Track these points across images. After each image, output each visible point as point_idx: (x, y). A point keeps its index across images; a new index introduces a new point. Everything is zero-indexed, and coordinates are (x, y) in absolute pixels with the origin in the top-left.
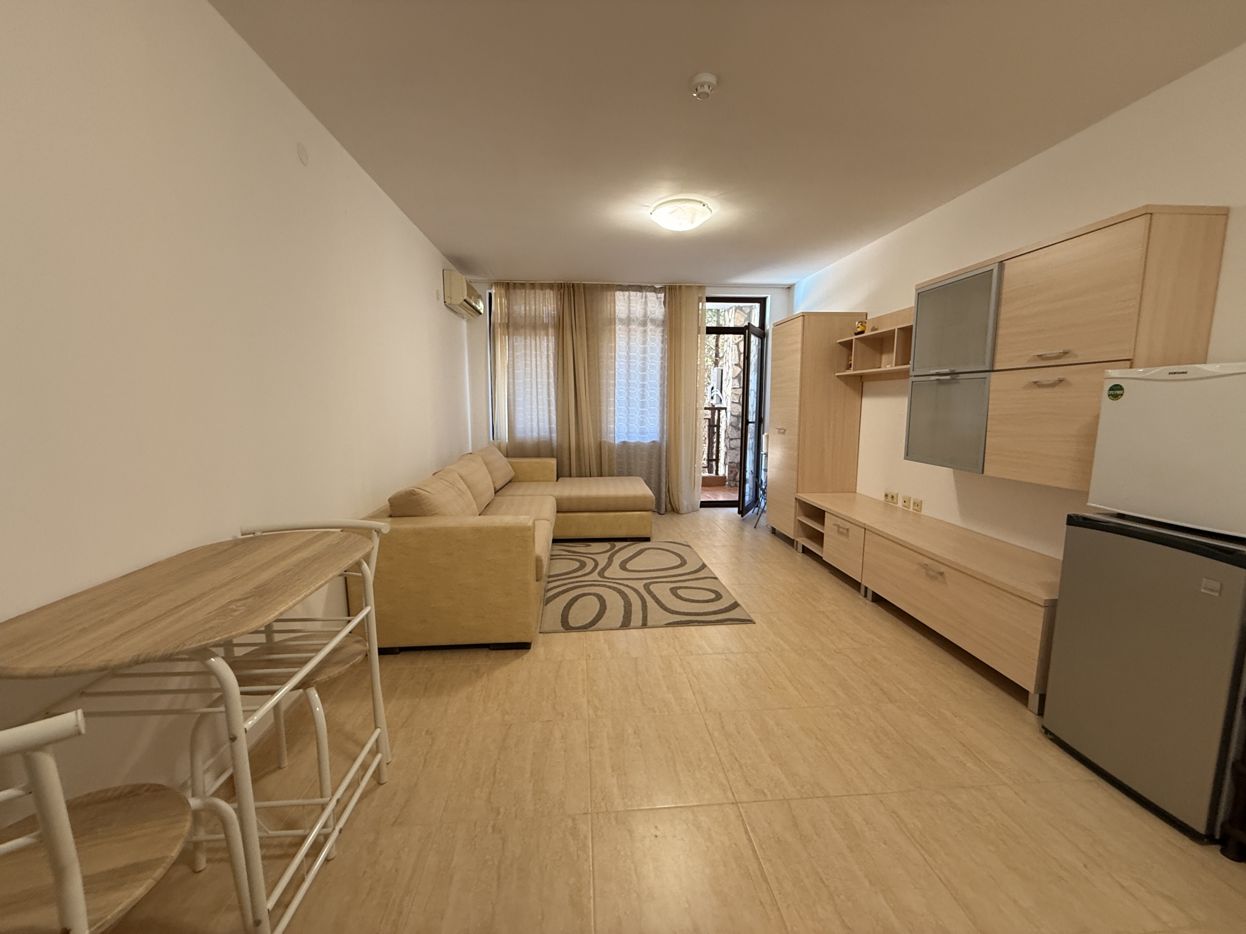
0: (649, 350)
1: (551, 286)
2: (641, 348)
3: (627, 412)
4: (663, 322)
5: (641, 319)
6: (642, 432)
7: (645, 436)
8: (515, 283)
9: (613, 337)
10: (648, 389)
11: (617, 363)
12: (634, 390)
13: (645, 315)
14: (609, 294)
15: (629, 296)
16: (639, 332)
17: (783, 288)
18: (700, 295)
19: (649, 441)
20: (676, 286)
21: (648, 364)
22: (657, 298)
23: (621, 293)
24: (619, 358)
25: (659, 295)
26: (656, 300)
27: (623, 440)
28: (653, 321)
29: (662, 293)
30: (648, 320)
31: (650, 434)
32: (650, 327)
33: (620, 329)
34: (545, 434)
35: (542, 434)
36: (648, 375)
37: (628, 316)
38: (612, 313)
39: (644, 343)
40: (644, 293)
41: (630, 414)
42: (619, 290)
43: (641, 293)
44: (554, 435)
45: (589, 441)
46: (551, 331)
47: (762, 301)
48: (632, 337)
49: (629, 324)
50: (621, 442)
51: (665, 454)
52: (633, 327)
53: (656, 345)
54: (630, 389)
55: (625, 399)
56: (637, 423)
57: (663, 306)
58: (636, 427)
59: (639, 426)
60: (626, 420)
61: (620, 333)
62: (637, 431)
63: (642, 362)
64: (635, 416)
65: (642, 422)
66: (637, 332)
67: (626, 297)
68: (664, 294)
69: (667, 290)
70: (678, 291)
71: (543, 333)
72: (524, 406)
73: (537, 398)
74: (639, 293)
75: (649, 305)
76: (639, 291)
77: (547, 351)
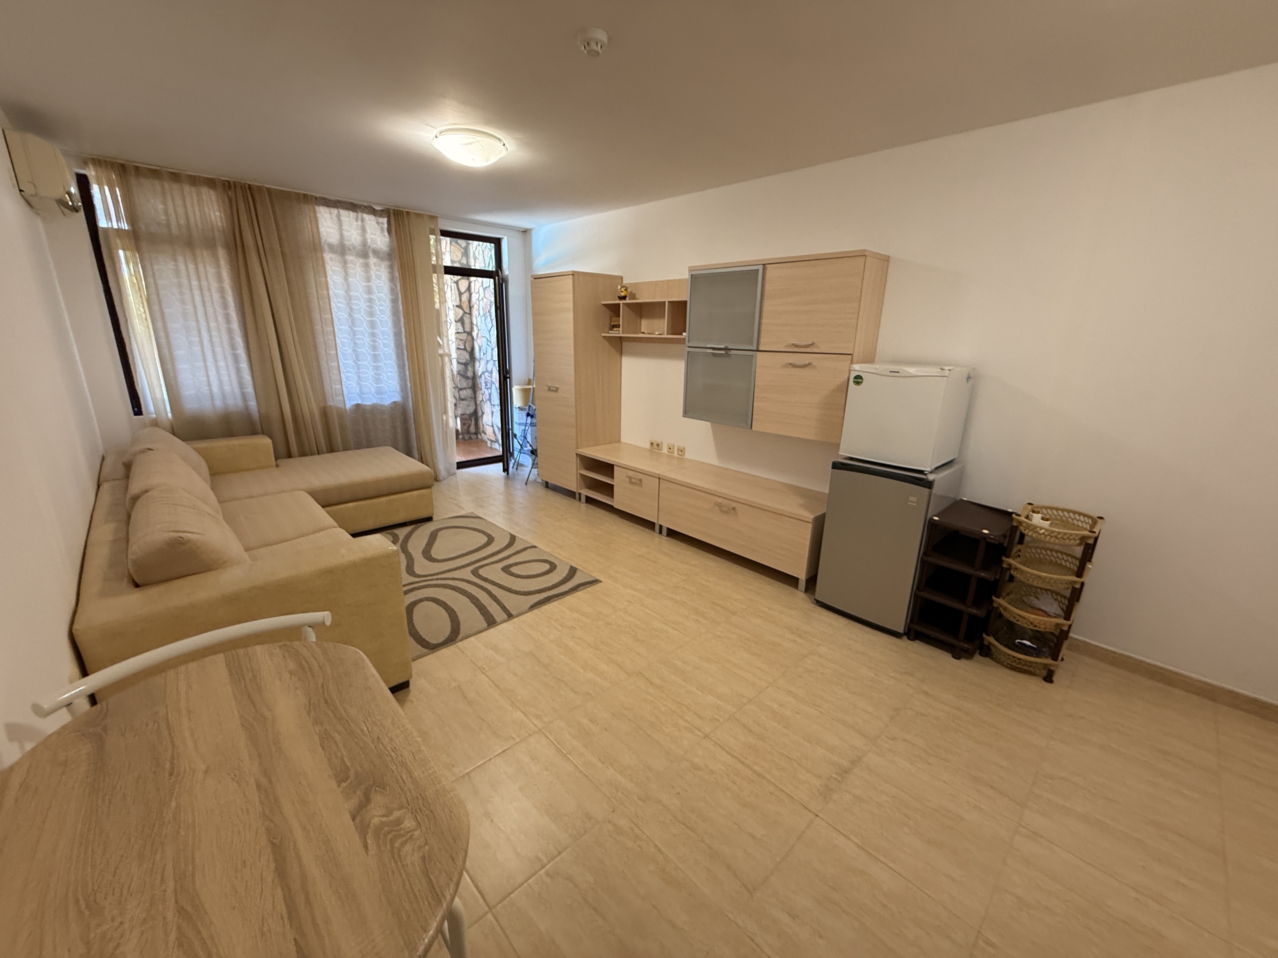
0: (374, 289)
2: (364, 286)
3: (356, 368)
4: (390, 255)
5: (359, 248)
6: (379, 392)
7: (383, 396)
9: (322, 269)
10: (380, 339)
11: (333, 305)
12: (361, 339)
13: (364, 244)
14: (306, 208)
15: (339, 215)
16: (358, 265)
17: (519, 231)
18: (432, 227)
19: (390, 402)
20: (403, 211)
21: (375, 308)
22: (378, 223)
23: (326, 209)
24: (336, 298)
25: (381, 220)
26: (376, 226)
27: (356, 403)
28: (376, 253)
29: (384, 217)
30: (370, 250)
31: (389, 394)
32: (372, 260)
33: (330, 259)
34: (235, 402)
35: (229, 402)
36: (379, 322)
37: (340, 243)
38: (316, 236)
39: (368, 279)
40: (359, 214)
41: (360, 371)
42: (322, 205)
43: (355, 214)
44: (253, 404)
45: (310, 407)
46: (222, 253)
47: (497, 242)
48: (351, 271)
49: (342, 254)
50: (352, 406)
51: (412, 416)
52: (349, 258)
54: (355, 339)
55: (350, 351)
56: (371, 381)
57: (387, 234)
58: (370, 386)
59: (374, 385)
60: (356, 378)
61: (332, 266)
62: (373, 390)
63: (367, 304)
64: (367, 373)
65: (378, 380)
66: (356, 265)
67: (334, 217)
68: (385, 219)
69: (392, 215)
70: (406, 219)
71: (206, 253)
72: (191, 363)
73: (211, 349)
74: (352, 213)
75: (368, 231)
76: (352, 211)
77: (220, 280)
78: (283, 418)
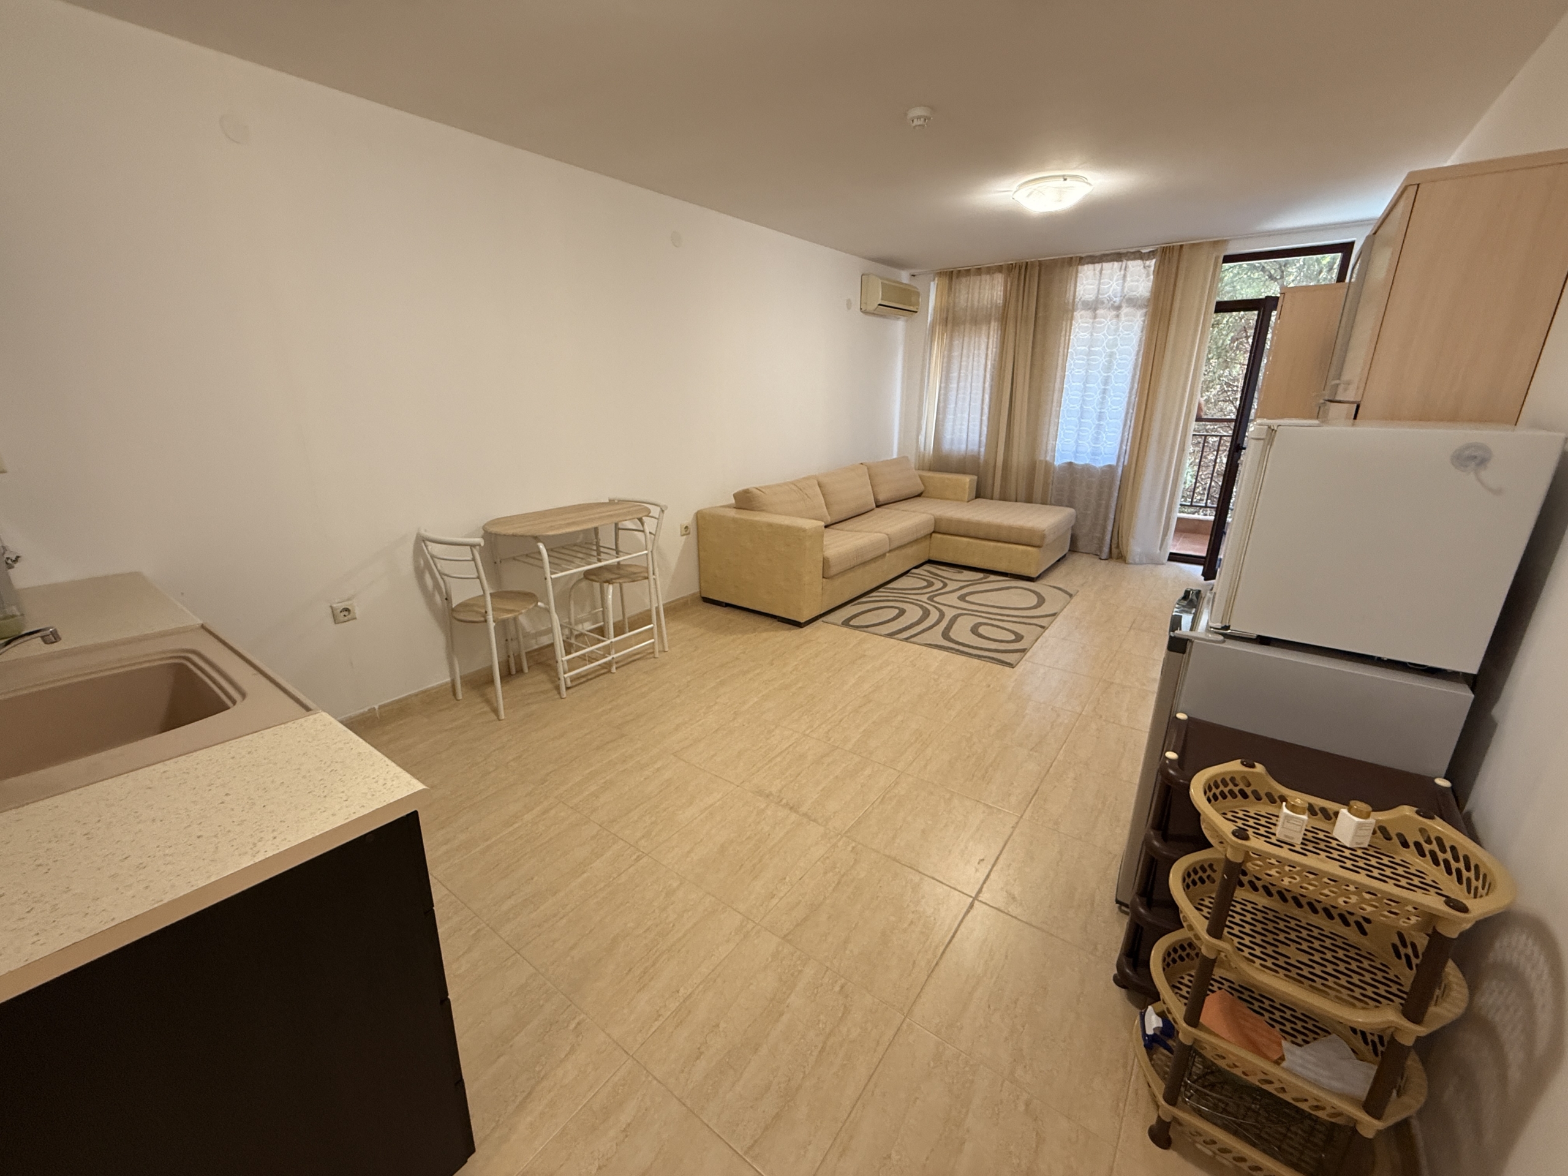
0: (1120, 342)
1: (1000, 269)
2: (1109, 340)
3: (1077, 425)
4: (1149, 300)
5: (1114, 300)
6: (1095, 453)
7: (1097, 458)
8: (960, 271)
9: (1071, 328)
10: (1111, 396)
11: (1072, 362)
12: (1091, 396)
13: (1122, 294)
14: (1071, 270)
15: (1102, 270)
16: (1108, 319)
19: (1102, 464)
20: (1173, 246)
21: (1115, 362)
22: (1144, 267)
23: (1091, 266)
24: (1077, 355)
25: (1148, 263)
26: (1143, 270)
27: (1069, 461)
28: (1132, 301)
29: (1152, 259)
30: (1125, 300)
31: (1105, 456)
32: (1125, 310)
33: (1079, 316)
34: (973, 447)
35: (970, 447)
36: (1113, 377)
37: (1097, 297)
38: (1072, 296)
39: (1115, 332)
40: (1124, 263)
41: (1081, 428)
42: (1087, 263)
43: (1120, 263)
44: (983, 450)
45: (1019, 457)
46: (994, 325)
47: (1344, 249)
48: (1099, 326)
49: (1095, 309)
50: (1066, 463)
51: (1118, 483)
52: (1100, 312)
53: (1132, 334)
54: (1086, 396)
55: (1078, 408)
56: (1089, 440)
57: (1152, 277)
58: (1087, 446)
59: (1092, 444)
60: (1076, 436)
61: (1080, 323)
62: (1089, 450)
63: (1107, 359)
64: (1088, 431)
65: (1096, 440)
66: (1106, 316)
67: (1097, 272)
68: (1154, 261)
69: (1159, 254)
70: (1176, 254)
71: (984, 328)
72: (955, 414)
73: (970, 405)
74: (1116, 264)
75: (1128, 279)
76: (1117, 261)
77: (987, 349)
78: (995, 463)
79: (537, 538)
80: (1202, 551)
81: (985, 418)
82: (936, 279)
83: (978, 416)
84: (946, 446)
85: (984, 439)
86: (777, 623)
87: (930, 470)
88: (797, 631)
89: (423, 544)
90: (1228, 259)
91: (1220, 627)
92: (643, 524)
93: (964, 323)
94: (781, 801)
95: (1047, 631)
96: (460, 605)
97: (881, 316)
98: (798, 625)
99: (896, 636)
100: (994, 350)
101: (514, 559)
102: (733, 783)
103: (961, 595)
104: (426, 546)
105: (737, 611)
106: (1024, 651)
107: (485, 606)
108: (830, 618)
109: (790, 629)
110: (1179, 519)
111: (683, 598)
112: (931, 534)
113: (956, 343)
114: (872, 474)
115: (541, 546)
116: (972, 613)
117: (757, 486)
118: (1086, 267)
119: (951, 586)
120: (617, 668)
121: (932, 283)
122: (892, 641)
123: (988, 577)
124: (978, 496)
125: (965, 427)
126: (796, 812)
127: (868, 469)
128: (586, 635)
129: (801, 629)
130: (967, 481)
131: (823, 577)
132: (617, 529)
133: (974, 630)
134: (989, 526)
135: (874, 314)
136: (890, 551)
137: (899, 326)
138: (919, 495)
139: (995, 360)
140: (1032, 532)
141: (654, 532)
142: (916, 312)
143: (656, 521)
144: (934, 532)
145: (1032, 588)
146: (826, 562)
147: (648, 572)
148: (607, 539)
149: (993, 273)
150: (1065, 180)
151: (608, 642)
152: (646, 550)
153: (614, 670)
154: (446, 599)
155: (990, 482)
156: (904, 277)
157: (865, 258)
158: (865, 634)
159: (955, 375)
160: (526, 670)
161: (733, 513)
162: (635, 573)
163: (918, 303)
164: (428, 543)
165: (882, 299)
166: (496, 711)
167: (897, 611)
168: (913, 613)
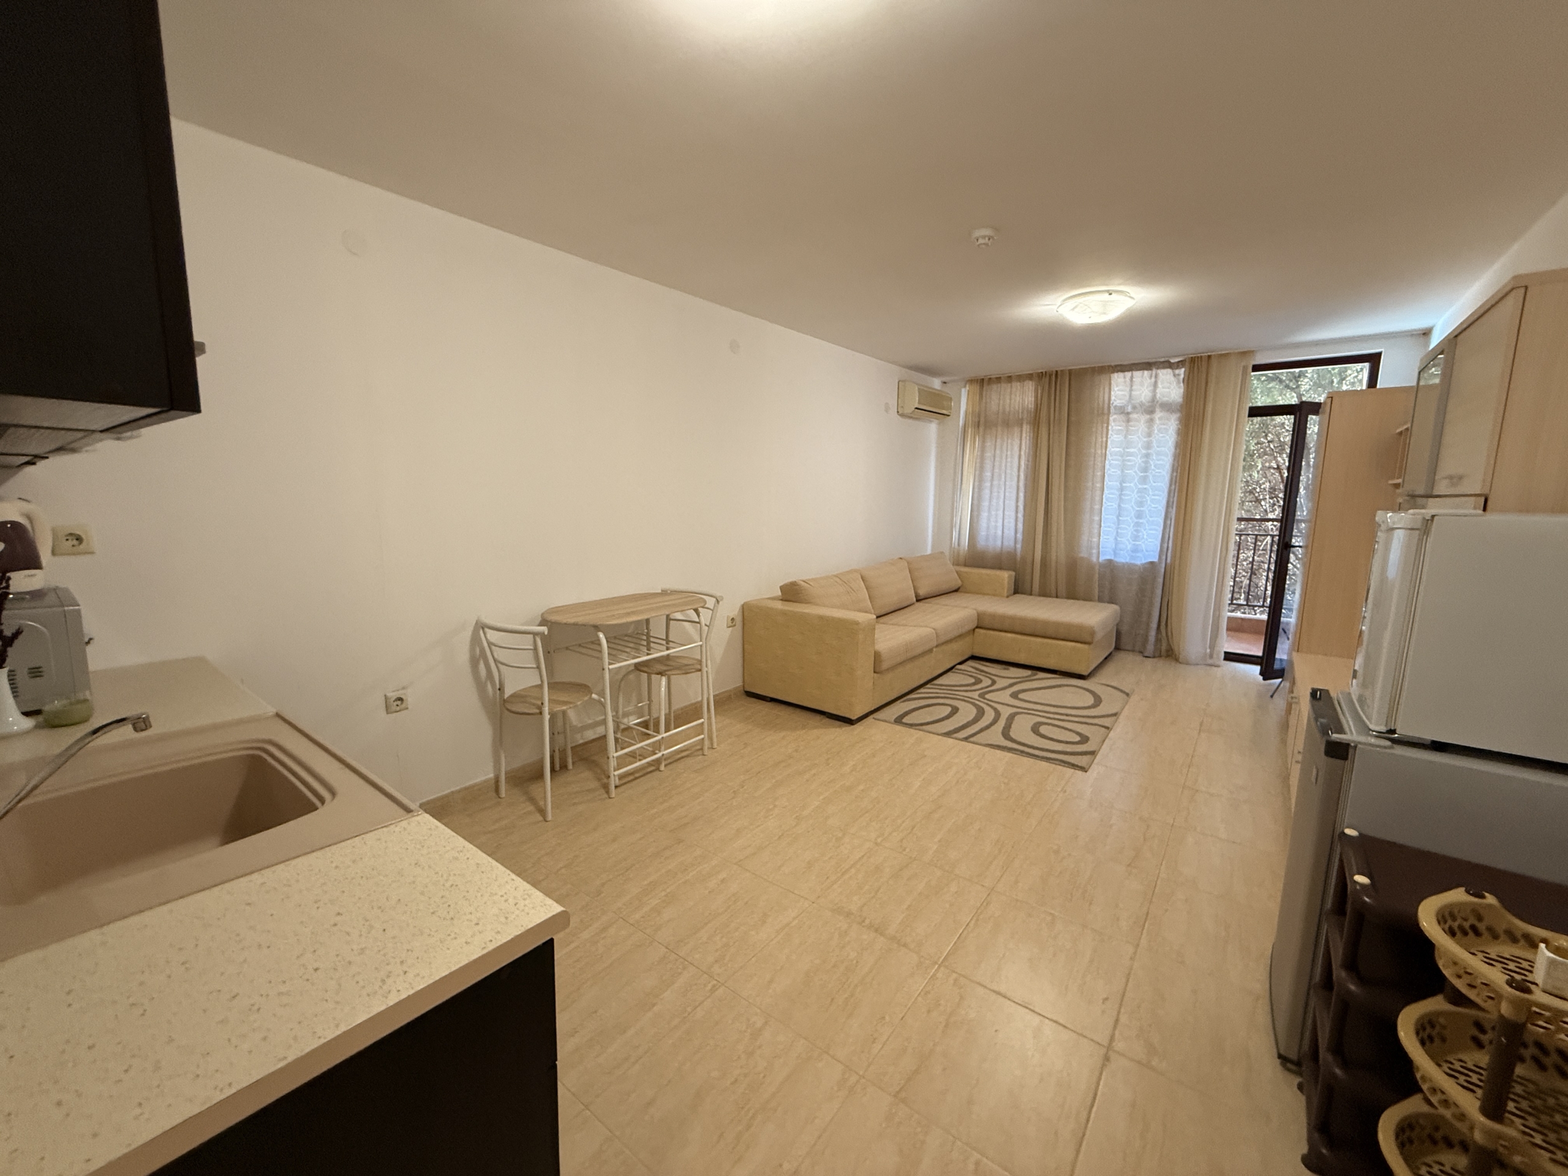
0: (1155, 444)
1: (1030, 377)
2: (1144, 442)
3: (1117, 523)
4: (1181, 406)
5: (1147, 404)
6: (1135, 550)
7: (1137, 555)
8: (990, 379)
9: (1105, 430)
11: (1107, 462)
12: (1128, 495)
13: (1153, 399)
14: (1103, 378)
15: (1132, 377)
16: (1142, 422)
17: (1411, 335)
18: (1242, 364)
19: (1144, 561)
20: (1201, 357)
21: (1152, 463)
22: (1174, 375)
23: (1121, 374)
24: (1111, 456)
25: (1177, 371)
26: (1173, 378)
27: (1110, 558)
28: (1167, 407)
29: (1181, 368)
30: (1158, 405)
31: (1145, 553)
32: (1158, 414)
33: (1114, 420)
34: (1009, 543)
35: (1006, 543)
36: (1152, 477)
37: (1128, 403)
38: (1106, 401)
39: (1149, 435)
40: (1154, 371)
41: (1121, 526)
42: (1118, 372)
43: (1150, 372)
44: (1019, 546)
45: (1059, 557)
46: (1026, 428)
47: (1374, 360)
48: (1133, 429)
49: (1128, 413)
50: (1106, 560)
51: (1162, 579)
52: (1134, 416)
53: (1167, 437)
54: (1123, 494)
55: (1115, 506)
56: (1129, 537)
57: (1182, 384)
58: (1127, 543)
59: (1131, 541)
60: (1115, 533)
61: (1115, 424)
62: (1129, 547)
63: (1144, 460)
64: (1127, 529)
65: (1136, 538)
66: (1140, 421)
67: (1128, 379)
68: (1183, 370)
69: (1187, 364)
70: (1204, 363)
71: (1016, 430)
72: (989, 511)
73: (1004, 502)
74: (1146, 372)
75: (1160, 385)
76: (1147, 370)
77: (1020, 450)
78: (1033, 561)
79: (597, 628)
80: (1258, 651)
81: (1020, 515)
82: (967, 386)
83: (1013, 514)
84: (981, 543)
85: (1020, 536)
86: (827, 720)
87: (965, 565)
88: (847, 729)
89: (481, 632)
90: (1256, 368)
91: (1384, 731)
92: (698, 615)
93: (996, 425)
94: (863, 921)
95: (1112, 732)
96: (512, 696)
97: (916, 419)
98: (849, 722)
99: (955, 735)
100: (1027, 451)
101: (567, 648)
102: (807, 899)
103: (1013, 693)
104: (485, 634)
105: (783, 707)
106: (1093, 753)
107: (541, 698)
108: (879, 715)
109: (840, 727)
110: (1229, 618)
111: (726, 692)
112: (974, 630)
113: (988, 444)
114: (913, 568)
115: (601, 635)
116: (1028, 712)
117: (804, 579)
118: (1116, 375)
119: (1001, 683)
120: (666, 766)
121: (963, 390)
122: (950, 741)
123: (1037, 674)
124: (1016, 592)
125: (1000, 524)
126: (882, 934)
127: (908, 563)
128: (634, 729)
129: (852, 727)
130: (1006, 576)
131: (875, 672)
132: (668, 619)
133: (1035, 729)
134: (1035, 621)
135: (911, 417)
136: (937, 646)
137: (932, 429)
138: (956, 591)
139: (1028, 461)
140: (1080, 628)
141: (708, 624)
142: (949, 416)
143: (711, 612)
144: (977, 627)
145: (1086, 686)
146: (877, 656)
147: (701, 664)
148: (658, 630)
149: (1024, 381)
150: (1110, 294)
151: (659, 737)
152: (701, 641)
153: (662, 768)
154: (499, 689)
155: (1028, 578)
156: (936, 383)
157: (900, 365)
158: (921, 732)
159: (988, 474)
160: (570, 766)
161: (779, 605)
162: (690, 665)
163: (950, 408)
164: (487, 630)
165: (919, 403)
166: (542, 812)
167: (949, 709)
168: (967, 712)
